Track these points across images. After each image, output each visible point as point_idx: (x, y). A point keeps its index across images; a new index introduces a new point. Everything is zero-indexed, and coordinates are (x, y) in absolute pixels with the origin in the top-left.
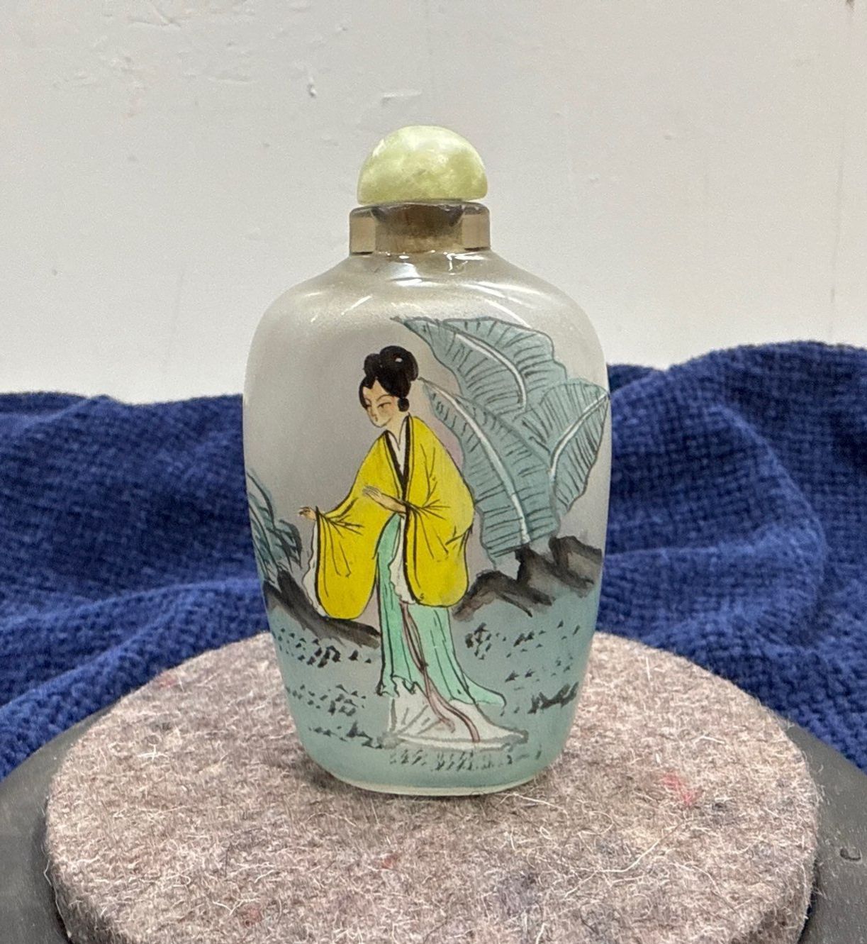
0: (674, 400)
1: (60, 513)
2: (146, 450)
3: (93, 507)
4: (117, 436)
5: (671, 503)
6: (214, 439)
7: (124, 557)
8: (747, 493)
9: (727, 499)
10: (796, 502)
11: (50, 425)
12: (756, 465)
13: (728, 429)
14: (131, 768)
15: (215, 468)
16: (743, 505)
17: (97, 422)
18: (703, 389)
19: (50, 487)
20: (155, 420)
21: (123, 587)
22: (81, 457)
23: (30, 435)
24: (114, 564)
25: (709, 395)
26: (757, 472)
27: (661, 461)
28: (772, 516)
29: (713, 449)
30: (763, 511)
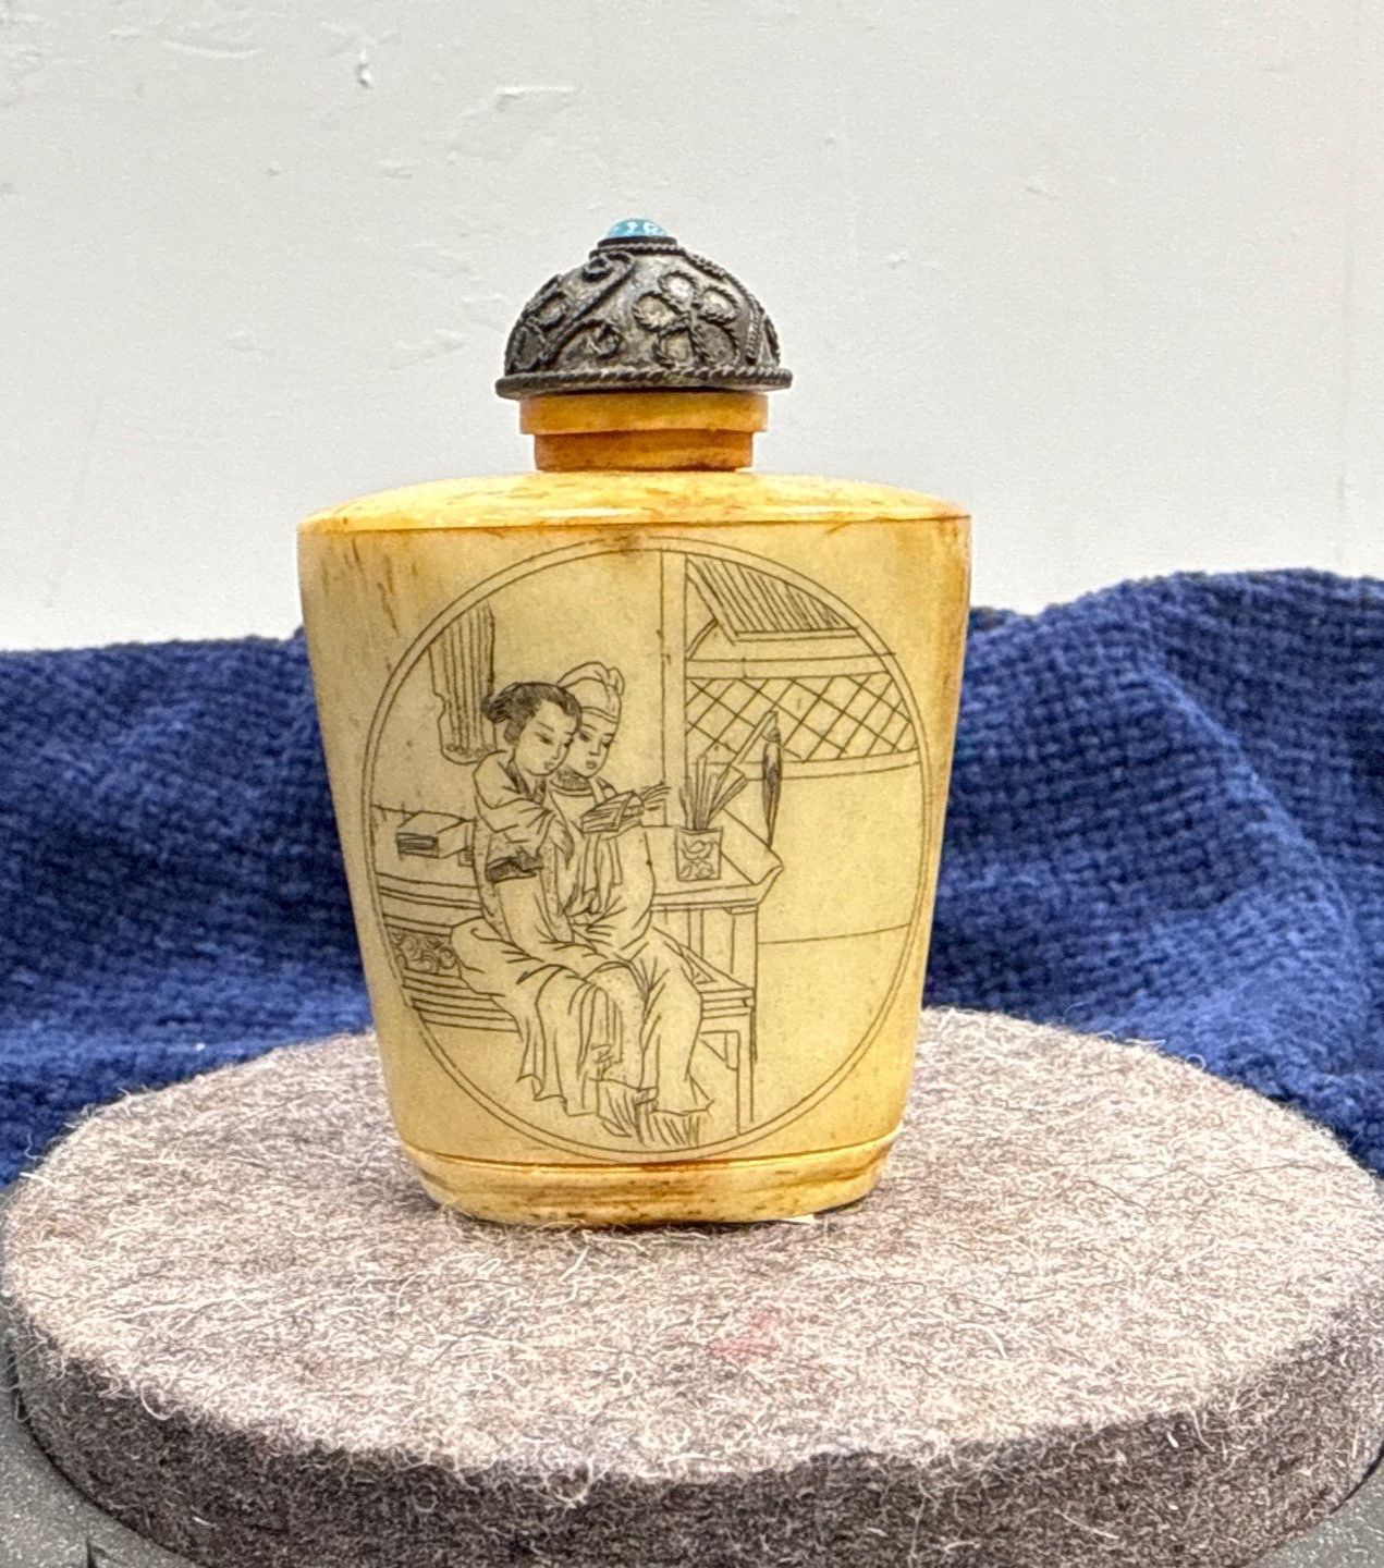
0: (1052, 666)
6: (156, 720)
8: (1202, 831)
9: (1166, 843)
10: (1297, 849)
12: (1221, 778)
13: (1161, 713)
15: (158, 773)
16: (1197, 853)
18: (1107, 645)
25: (1119, 652)
26: (1222, 792)
27: (1030, 775)
28: (1251, 872)
29: (1130, 753)
30: (1232, 863)
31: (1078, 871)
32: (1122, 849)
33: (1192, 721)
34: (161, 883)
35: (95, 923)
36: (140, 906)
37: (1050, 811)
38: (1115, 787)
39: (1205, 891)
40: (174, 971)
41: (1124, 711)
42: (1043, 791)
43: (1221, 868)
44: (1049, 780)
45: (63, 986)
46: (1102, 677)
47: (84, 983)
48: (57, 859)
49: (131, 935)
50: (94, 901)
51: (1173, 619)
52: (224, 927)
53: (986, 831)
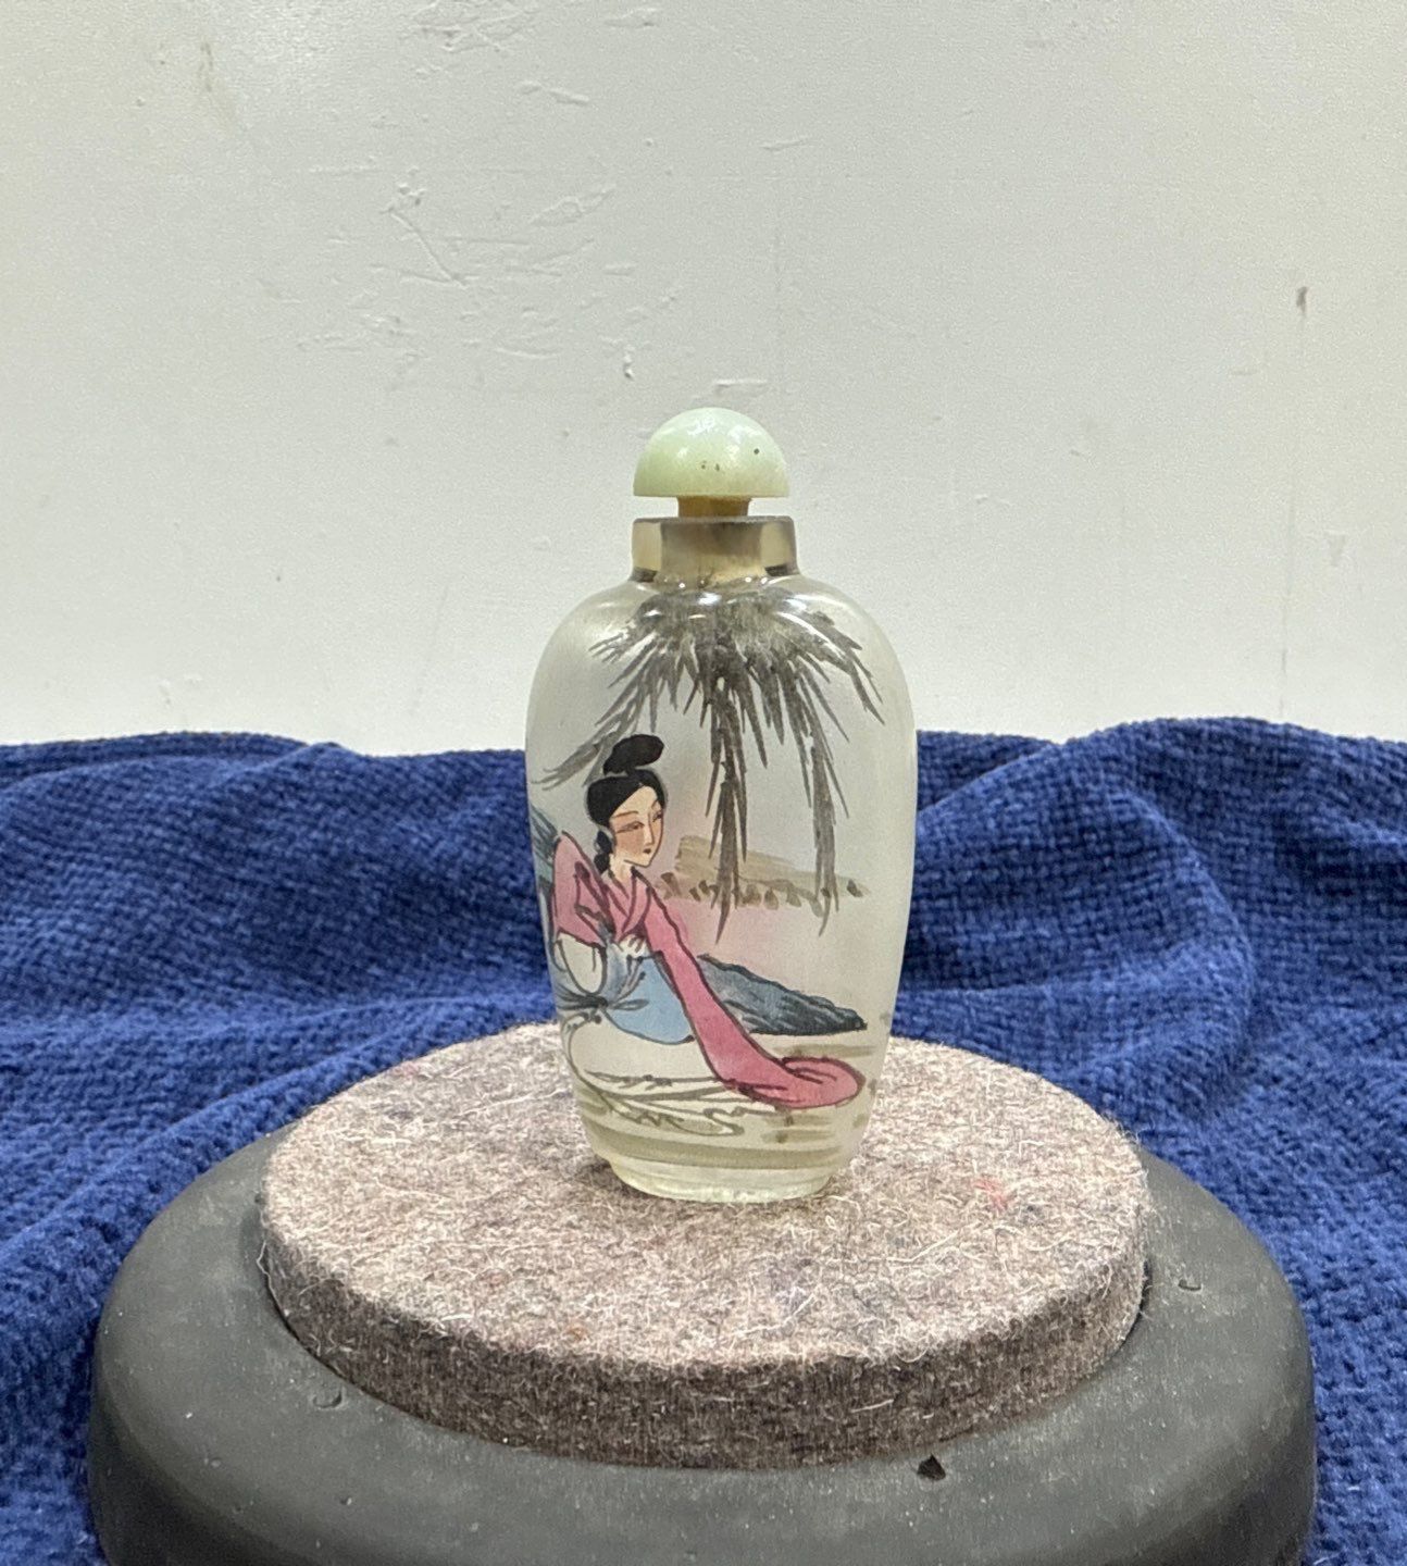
0: (1069, 782)
1: (266, 886)
2: (386, 813)
3: (311, 882)
4: (349, 794)
5: (1063, 914)
6: (474, 806)
7: (347, 950)
8: (1159, 902)
9: (1134, 909)
10: (1222, 916)
11: (263, 775)
12: (1173, 867)
13: (1137, 821)
14: (362, 1152)
15: (473, 843)
16: (1155, 916)
17: (324, 774)
18: (1106, 771)
19: (256, 855)
20: (399, 776)
21: (341, 990)
22: (299, 818)
23: (234, 786)
24: (332, 958)
25: (1113, 778)
26: (1174, 876)
27: (1050, 858)
28: (1189, 931)
29: (1117, 846)
30: (1179, 924)
31: (1077, 926)
32: (1107, 912)
33: (1157, 827)
34: (469, 916)
35: (424, 939)
36: (454, 929)
37: (1062, 882)
38: (1104, 869)
39: (1159, 941)
40: (473, 973)
41: (1115, 818)
42: (1057, 869)
43: (1170, 927)
44: (1061, 862)
45: (400, 979)
46: (1101, 794)
47: (414, 977)
48: (405, 896)
49: (447, 948)
50: (425, 925)
51: (1151, 751)
52: (507, 946)
53: (1017, 894)
